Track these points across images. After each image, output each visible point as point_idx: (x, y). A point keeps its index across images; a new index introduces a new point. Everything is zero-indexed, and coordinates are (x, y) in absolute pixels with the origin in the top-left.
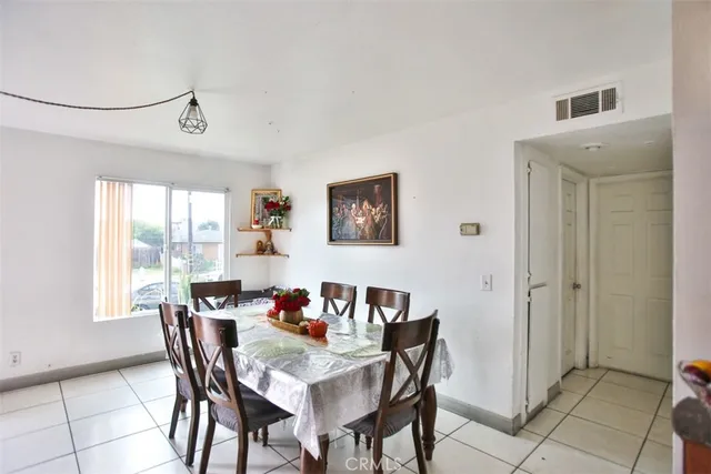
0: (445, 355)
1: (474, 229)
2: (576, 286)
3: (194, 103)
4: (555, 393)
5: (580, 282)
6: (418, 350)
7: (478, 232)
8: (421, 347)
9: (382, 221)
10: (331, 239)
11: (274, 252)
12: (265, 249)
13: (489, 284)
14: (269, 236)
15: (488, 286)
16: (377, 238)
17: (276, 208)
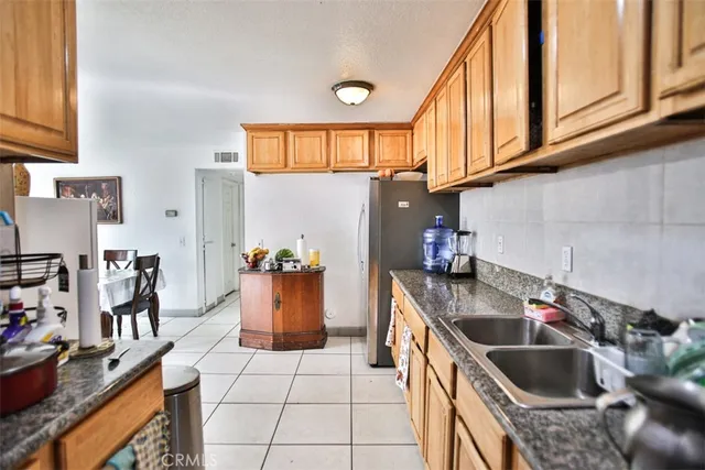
0: (163, 279)
1: (174, 213)
2: (233, 245)
4: (221, 301)
5: (236, 242)
6: (149, 270)
7: (176, 215)
8: (151, 270)
9: (109, 208)
13: (183, 242)
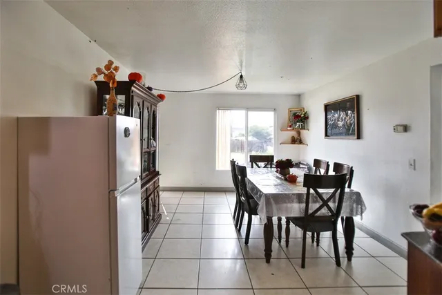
1: (401, 128)
3: (241, 77)
7: (406, 130)
9: (351, 125)
10: (326, 135)
11: (301, 142)
12: (297, 140)
13: (413, 165)
14: (299, 133)
15: (413, 167)
16: (348, 135)
17: (300, 119)
